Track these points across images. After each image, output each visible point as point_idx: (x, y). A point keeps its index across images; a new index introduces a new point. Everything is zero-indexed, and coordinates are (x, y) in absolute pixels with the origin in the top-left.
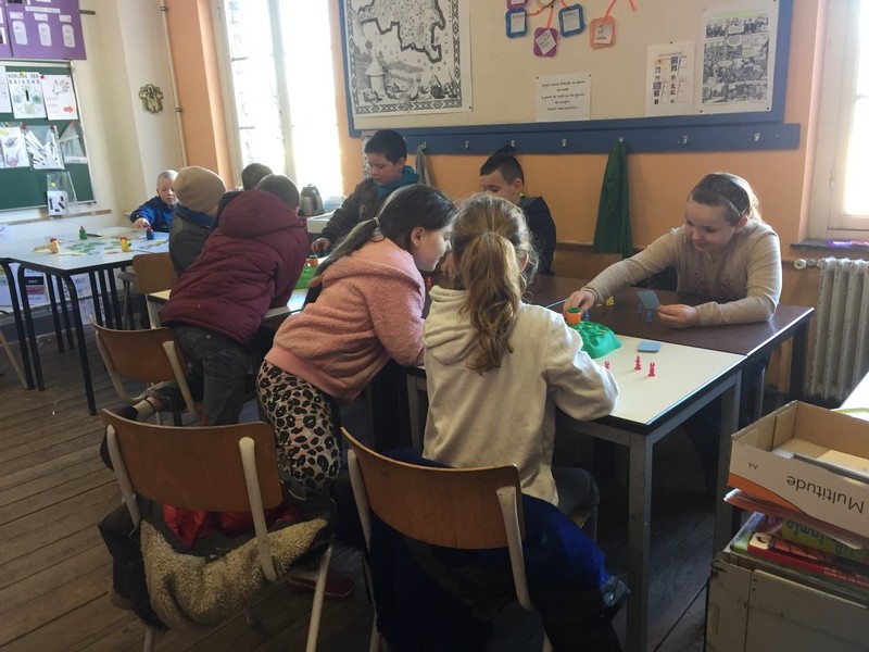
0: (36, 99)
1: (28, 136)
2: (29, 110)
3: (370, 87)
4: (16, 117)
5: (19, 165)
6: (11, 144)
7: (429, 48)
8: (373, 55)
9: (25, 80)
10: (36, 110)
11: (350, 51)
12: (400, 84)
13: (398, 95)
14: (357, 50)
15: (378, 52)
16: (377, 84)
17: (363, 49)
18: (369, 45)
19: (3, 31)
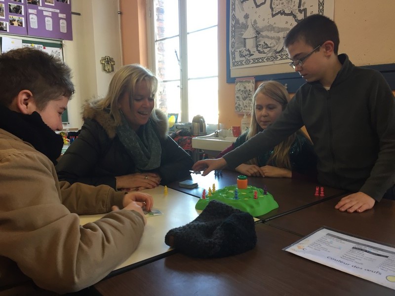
3: (245, 46)
7: (296, 12)
8: (249, 24)
11: (232, 22)
12: (268, 42)
13: (266, 50)
14: (237, 22)
15: (253, 21)
16: (250, 44)
17: (242, 20)
18: (246, 17)
19: (23, 19)
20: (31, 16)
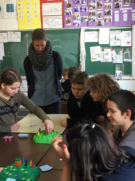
0: (118, 39)
1: (113, 52)
2: (115, 43)
9: (116, 33)
19: (111, 17)
20: (115, 15)
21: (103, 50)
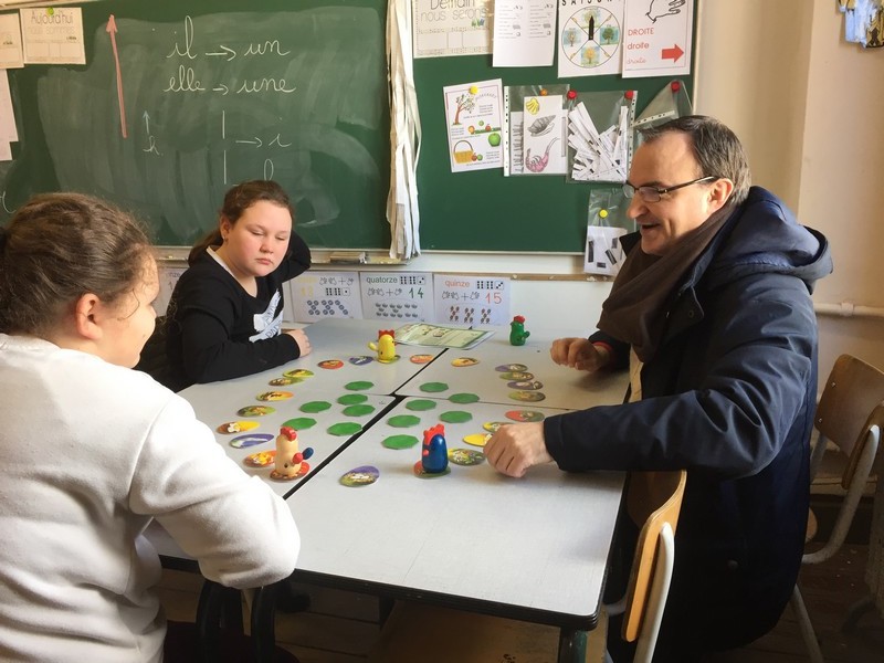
0: (608, 35)
1: (574, 114)
2: (590, 59)
4: (561, 74)
5: (548, 170)
6: (540, 129)
10: (602, 58)
21: (517, 105)
